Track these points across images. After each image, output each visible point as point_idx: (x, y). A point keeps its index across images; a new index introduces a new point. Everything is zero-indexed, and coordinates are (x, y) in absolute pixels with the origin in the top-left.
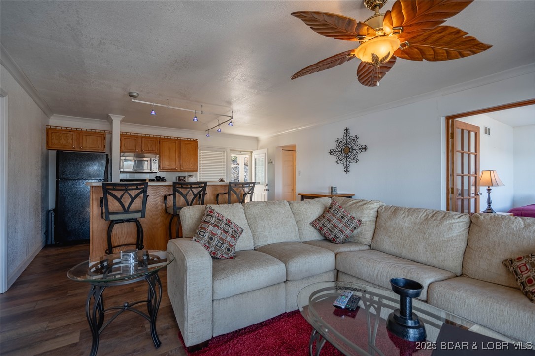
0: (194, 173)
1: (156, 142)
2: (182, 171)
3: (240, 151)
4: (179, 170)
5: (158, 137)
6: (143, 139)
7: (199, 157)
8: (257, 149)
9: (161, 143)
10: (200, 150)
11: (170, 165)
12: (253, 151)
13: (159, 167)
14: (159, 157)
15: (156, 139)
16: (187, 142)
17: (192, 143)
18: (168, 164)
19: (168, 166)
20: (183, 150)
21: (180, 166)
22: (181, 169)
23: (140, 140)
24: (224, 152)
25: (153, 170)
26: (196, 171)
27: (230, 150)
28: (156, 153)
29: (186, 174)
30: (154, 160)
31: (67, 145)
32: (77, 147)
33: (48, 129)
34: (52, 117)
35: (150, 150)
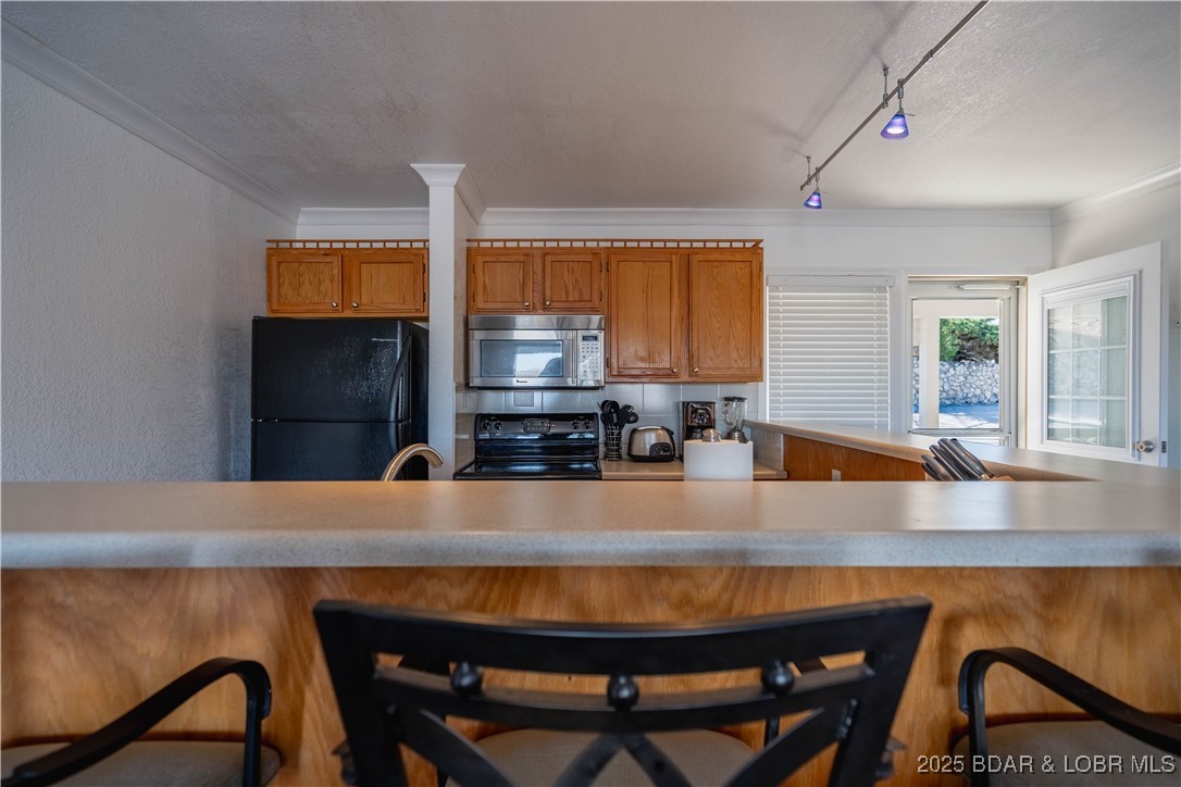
0: (750, 386)
1: (596, 266)
2: (695, 379)
3: (959, 284)
4: (685, 377)
5: (602, 244)
6: (548, 259)
7: (767, 321)
8: (1053, 266)
9: (613, 267)
10: (775, 288)
11: (649, 358)
12: (1031, 278)
13: (608, 363)
14: (607, 326)
15: (595, 253)
16: (715, 256)
17: (738, 257)
18: (642, 353)
19: (642, 360)
20: (700, 293)
21: (690, 358)
22: (692, 373)
23: (538, 262)
24: (882, 289)
25: (580, 377)
26: (757, 377)
27: (913, 281)
28: (595, 311)
29: (715, 393)
30: (585, 338)
31: (317, 301)
32: (344, 306)
33: (271, 253)
34: (301, 219)
35: (571, 299)
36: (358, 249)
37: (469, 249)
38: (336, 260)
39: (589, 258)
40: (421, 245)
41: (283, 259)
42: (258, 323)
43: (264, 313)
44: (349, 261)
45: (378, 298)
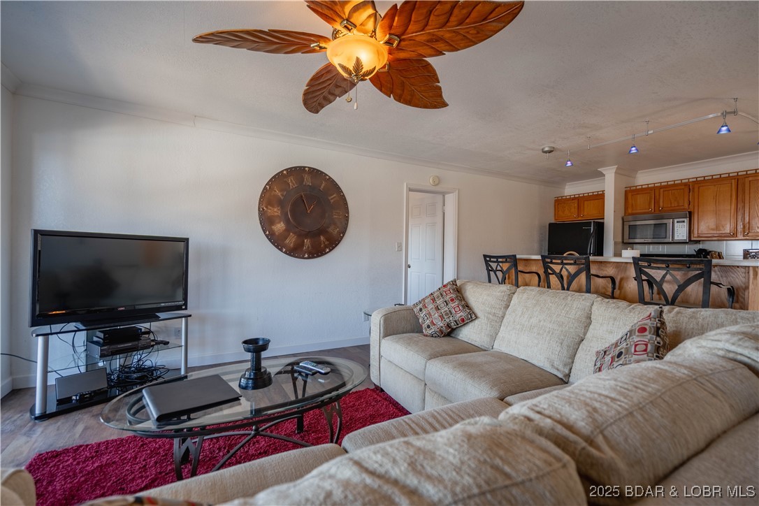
2: (747, 238)
4: (740, 237)
5: (691, 180)
6: (662, 190)
11: (717, 228)
13: (692, 232)
18: (713, 226)
19: (713, 230)
21: (744, 227)
22: (744, 235)
23: (657, 192)
25: (676, 238)
28: (685, 210)
30: (678, 222)
31: (570, 216)
32: (578, 216)
33: (556, 201)
34: (567, 187)
35: (673, 205)
36: (584, 196)
37: (626, 191)
38: (576, 201)
39: (683, 187)
40: (601, 193)
41: (560, 202)
42: (551, 225)
43: (553, 221)
44: (580, 200)
45: (589, 213)
